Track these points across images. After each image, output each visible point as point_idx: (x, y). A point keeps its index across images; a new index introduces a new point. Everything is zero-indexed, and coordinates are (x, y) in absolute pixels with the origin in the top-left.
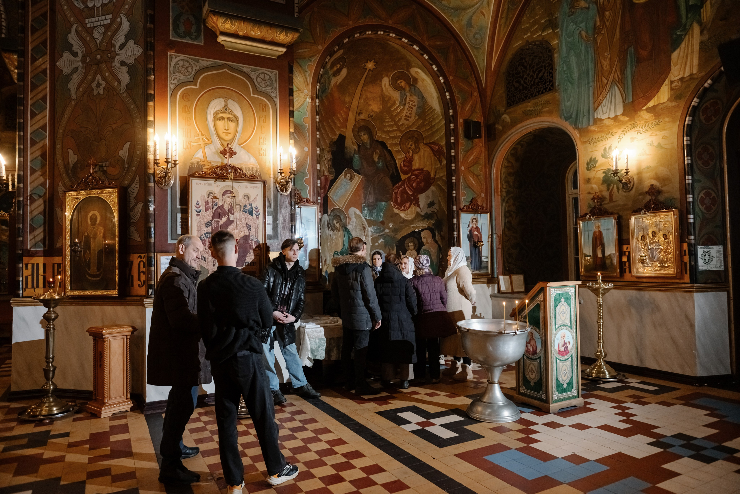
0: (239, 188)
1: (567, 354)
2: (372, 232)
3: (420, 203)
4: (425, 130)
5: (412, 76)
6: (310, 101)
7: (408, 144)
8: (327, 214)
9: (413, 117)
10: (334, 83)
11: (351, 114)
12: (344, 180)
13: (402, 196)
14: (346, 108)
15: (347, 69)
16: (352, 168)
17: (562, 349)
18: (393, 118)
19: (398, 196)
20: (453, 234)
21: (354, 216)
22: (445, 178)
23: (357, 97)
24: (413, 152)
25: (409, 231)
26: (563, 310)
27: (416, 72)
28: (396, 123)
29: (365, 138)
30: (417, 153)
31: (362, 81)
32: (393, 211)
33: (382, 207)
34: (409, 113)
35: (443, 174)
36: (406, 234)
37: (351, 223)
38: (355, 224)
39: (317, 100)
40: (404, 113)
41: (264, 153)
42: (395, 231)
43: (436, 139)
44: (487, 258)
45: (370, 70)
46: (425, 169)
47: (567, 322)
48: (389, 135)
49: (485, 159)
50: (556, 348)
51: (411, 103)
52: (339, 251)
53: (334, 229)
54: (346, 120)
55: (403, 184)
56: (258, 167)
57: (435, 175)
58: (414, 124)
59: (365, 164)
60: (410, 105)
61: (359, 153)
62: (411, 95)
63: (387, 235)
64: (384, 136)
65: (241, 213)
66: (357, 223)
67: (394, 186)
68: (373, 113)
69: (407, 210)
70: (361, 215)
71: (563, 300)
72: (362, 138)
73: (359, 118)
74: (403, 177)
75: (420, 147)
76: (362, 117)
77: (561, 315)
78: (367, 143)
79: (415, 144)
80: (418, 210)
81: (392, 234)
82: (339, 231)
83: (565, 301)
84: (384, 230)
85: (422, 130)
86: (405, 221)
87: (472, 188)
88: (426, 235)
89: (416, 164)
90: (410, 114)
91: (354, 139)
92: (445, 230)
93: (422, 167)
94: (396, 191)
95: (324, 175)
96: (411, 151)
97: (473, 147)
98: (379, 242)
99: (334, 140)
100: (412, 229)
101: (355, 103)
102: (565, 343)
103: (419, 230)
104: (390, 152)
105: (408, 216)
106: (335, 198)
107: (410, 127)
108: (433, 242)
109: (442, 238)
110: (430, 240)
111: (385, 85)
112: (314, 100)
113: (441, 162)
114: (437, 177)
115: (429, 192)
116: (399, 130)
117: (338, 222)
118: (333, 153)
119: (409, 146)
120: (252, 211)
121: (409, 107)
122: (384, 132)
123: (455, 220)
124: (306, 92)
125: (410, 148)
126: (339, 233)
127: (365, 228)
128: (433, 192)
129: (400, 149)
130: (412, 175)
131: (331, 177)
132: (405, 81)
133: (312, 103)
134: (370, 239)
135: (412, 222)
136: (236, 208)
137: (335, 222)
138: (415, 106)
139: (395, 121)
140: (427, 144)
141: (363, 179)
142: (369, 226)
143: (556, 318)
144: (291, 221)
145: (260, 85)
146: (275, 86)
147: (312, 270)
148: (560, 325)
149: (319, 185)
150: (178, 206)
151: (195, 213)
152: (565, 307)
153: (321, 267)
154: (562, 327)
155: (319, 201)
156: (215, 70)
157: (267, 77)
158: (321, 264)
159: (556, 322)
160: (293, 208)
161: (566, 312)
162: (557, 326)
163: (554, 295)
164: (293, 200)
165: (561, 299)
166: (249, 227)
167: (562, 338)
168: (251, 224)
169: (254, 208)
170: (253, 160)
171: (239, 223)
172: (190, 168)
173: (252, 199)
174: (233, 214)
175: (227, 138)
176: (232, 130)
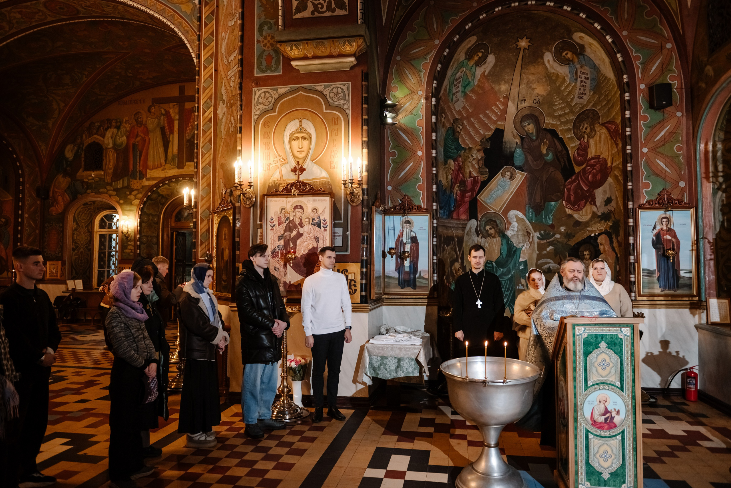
0: (308, 202)
1: (610, 428)
2: (538, 237)
3: (596, 200)
4: (602, 107)
5: (578, 44)
6: (425, 101)
7: (583, 127)
8: (477, 220)
9: (588, 93)
10: (480, 73)
11: (510, 104)
12: (502, 179)
13: (576, 193)
14: (504, 97)
15: (494, 55)
16: (513, 165)
17: (602, 419)
18: (564, 99)
19: (571, 193)
20: (629, 240)
21: (515, 220)
22: (621, 166)
23: (516, 82)
24: (588, 137)
25: (585, 236)
26: (605, 360)
27: (580, 37)
28: (569, 105)
29: (530, 127)
30: (593, 137)
31: (519, 63)
32: (565, 211)
33: (552, 208)
34: (582, 88)
35: (619, 161)
36: (580, 239)
37: (510, 228)
38: (516, 230)
39: (433, 99)
40: (577, 91)
41: (336, 166)
42: (568, 236)
43: (612, 116)
44: (691, 272)
45: (525, 49)
46: (601, 157)
47: (614, 379)
48: (560, 120)
49: (687, 134)
50: (588, 415)
51: (583, 76)
52: (494, 260)
53: (487, 235)
54: (505, 111)
55: (577, 178)
56: (330, 181)
57: (612, 164)
58: (589, 102)
59: (530, 158)
60: (583, 79)
61: (522, 146)
62: (581, 67)
63: (558, 242)
64: (555, 123)
65: (310, 226)
66: (520, 227)
67: (565, 181)
68: (539, 97)
69: (581, 209)
70: (525, 218)
71: (603, 345)
72: (526, 129)
73: (521, 106)
74: (577, 169)
75: (596, 129)
76: (526, 104)
77: (600, 369)
78: (532, 133)
79: (590, 126)
80: (594, 209)
81: (564, 240)
82: (494, 237)
83: (608, 347)
84: (554, 235)
85: (598, 108)
86: (577, 223)
87: (663, 176)
88: (602, 240)
89: (592, 152)
90: (584, 90)
91: (515, 132)
92: (622, 233)
93: (598, 154)
94: (568, 187)
95: (470, 177)
96: (586, 136)
97: (664, 120)
98: (548, 249)
99: (487, 137)
100: (588, 234)
101: (514, 92)
102: (607, 411)
103: (595, 235)
104: (561, 140)
105: (584, 218)
106: (489, 201)
107: (587, 105)
108: (611, 250)
109: (620, 244)
110: (607, 248)
111: (548, 61)
112: (430, 99)
113: (617, 145)
114: (613, 165)
115: (606, 186)
116: (572, 112)
117: (493, 227)
118: (486, 151)
119: (584, 130)
120: (320, 224)
121: (582, 81)
122: (554, 117)
123: (631, 220)
124: (420, 93)
125: (585, 132)
126: (495, 240)
127: (530, 234)
128: (610, 185)
129: (573, 135)
130: (587, 166)
131: (483, 178)
132: (571, 51)
133: (426, 103)
134: (536, 246)
135: (587, 224)
136: (305, 222)
137: (488, 228)
138: (588, 79)
139: (567, 102)
140: (603, 125)
141: (528, 176)
142: (535, 231)
143: (588, 370)
144: (362, 232)
145: (332, 100)
146: (347, 97)
147: (424, 281)
148: (596, 383)
149: (434, 190)
150: (259, 223)
151: (269, 228)
152: (609, 356)
153: (435, 279)
154: (602, 387)
155: (435, 208)
156: (292, 95)
157: (340, 90)
158: (435, 275)
159: (588, 376)
160: (365, 219)
161: (611, 363)
162: (590, 383)
163: (586, 336)
164: (365, 210)
165: (600, 343)
166: (317, 239)
167: (600, 402)
168: (319, 236)
169: (322, 221)
170: (324, 174)
171: (307, 236)
172: (269, 188)
173: (320, 212)
174: (302, 227)
175: (301, 156)
176: (305, 148)
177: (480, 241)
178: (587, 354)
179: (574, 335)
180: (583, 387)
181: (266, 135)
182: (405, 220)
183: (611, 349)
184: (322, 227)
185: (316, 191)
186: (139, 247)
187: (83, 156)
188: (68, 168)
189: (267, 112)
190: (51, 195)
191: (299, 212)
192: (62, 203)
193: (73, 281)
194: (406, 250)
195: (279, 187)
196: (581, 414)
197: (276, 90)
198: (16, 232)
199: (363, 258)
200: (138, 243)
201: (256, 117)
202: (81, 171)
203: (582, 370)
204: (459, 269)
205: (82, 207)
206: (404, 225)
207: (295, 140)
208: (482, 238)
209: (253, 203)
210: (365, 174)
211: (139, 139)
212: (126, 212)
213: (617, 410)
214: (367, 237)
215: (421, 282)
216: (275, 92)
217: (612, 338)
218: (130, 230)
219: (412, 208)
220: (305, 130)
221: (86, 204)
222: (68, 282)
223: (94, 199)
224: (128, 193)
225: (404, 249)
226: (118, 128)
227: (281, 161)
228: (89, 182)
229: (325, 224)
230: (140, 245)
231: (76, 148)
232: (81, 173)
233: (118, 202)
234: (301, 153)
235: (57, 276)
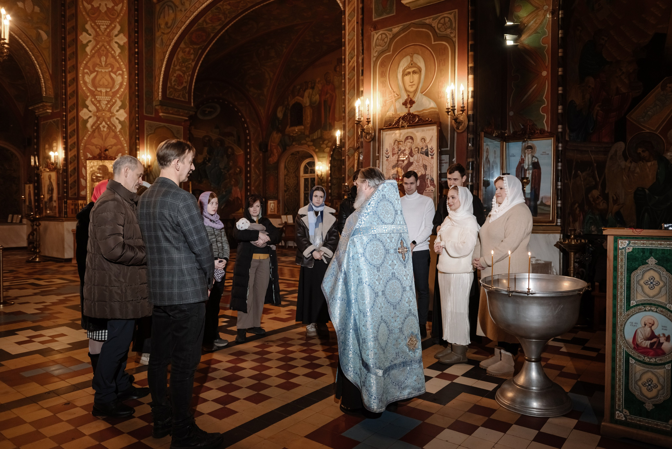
0: (417, 132)
6: (551, 16)
8: (625, 142)
12: (662, 92)
26: (653, 278)
41: (443, 96)
47: (665, 300)
50: (629, 337)
52: (648, 186)
53: (639, 159)
56: (437, 110)
65: (419, 155)
71: (652, 261)
77: (646, 288)
83: (658, 264)
95: (618, 93)
102: (653, 336)
106: (641, 120)
112: (556, 13)
120: (428, 152)
124: (546, 7)
126: (649, 164)
131: (635, 94)
133: (553, 17)
136: (415, 151)
143: (632, 289)
144: (467, 158)
145: (440, 31)
146: (454, 25)
147: (546, 208)
148: (640, 303)
149: (560, 111)
150: (377, 155)
151: (385, 159)
152: (659, 274)
153: (559, 205)
154: (648, 308)
155: (560, 130)
156: (404, 33)
157: (447, 20)
158: (559, 202)
159: (632, 295)
160: (470, 145)
161: (661, 282)
162: (633, 303)
163: (630, 250)
164: (471, 136)
165: (648, 258)
166: (425, 167)
167: (645, 325)
168: (427, 164)
169: (429, 149)
170: (433, 105)
171: (417, 164)
172: (386, 122)
173: (427, 141)
174: (412, 156)
175: (412, 89)
176: (416, 82)
177: (629, 165)
178: (630, 270)
179: (616, 249)
180: (624, 307)
181: (383, 75)
182: (527, 146)
183: (662, 266)
184: (429, 155)
185: (424, 121)
186: (330, 188)
187: (289, 115)
188: (280, 126)
189: (383, 52)
190: (269, 148)
191: (409, 142)
192: (276, 154)
193: (285, 216)
194: (527, 176)
195: (393, 121)
196: (621, 336)
197: (391, 30)
198: (247, 178)
199: (467, 183)
200: (330, 184)
201: (374, 59)
202: (288, 127)
203: (625, 287)
204: (598, 197)
205: (290, 156)
206: (526, 151)
207: (407, 75)
208: (631, 162)
209: (372, 137)
210: (471, 100)
211: (328, 95)
212: (320, 159)
213: (666, 335)
214: (473, 163)
215: (543, 209)
216: (390, 33)
217: (663, 253)
218: (323, 174)
219: (535, 132)
220: (416, 64)
221: (292, 154)
222: (282, 216)
223: (298, 150)
224: (321, 142)
225: (525, 175)
226: (313, 88)
227: (395, 97)
228: (294, 135)
229: (432, 152)
230: (331, 186)
231: (284, 108)
232: (289, 129)
233: (314, 151)
234: (412, 87)
235: (274, 212)
